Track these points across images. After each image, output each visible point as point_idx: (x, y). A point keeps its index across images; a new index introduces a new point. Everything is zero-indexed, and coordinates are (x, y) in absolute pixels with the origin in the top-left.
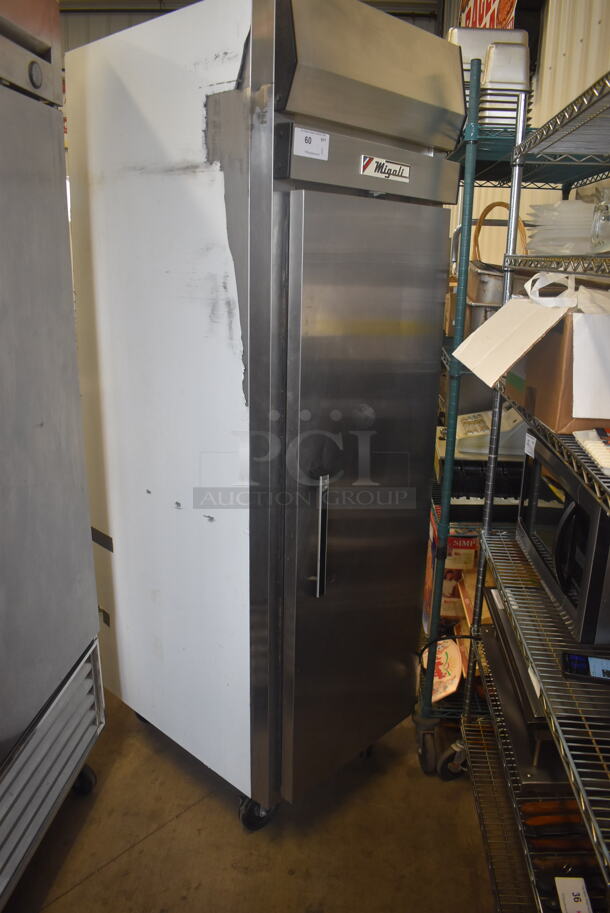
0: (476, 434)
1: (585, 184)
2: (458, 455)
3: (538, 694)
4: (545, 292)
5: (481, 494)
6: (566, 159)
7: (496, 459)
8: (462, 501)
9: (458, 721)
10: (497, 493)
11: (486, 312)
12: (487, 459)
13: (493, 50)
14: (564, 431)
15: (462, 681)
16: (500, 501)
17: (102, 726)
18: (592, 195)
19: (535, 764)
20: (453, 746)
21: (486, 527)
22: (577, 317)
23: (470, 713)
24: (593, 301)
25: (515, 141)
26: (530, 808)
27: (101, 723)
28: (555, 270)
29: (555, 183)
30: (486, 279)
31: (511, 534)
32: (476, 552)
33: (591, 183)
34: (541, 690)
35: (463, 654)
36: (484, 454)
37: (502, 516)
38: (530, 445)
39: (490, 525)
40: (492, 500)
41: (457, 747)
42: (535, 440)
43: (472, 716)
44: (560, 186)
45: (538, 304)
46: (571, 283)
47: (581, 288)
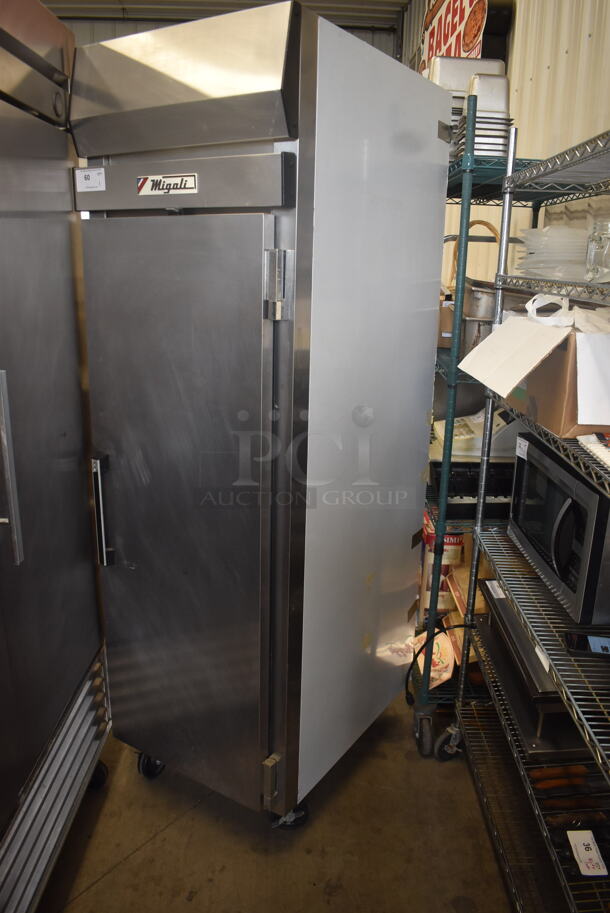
0: (462, 437)
1: (555, 203)
2: (453, 460)
3: (547, 669)
4: (543, 311)
5: (473, 492)
6: (552, 188)
7: (488, 460)
8: (457, 500)
9: (453, 706)
10: (489, 492)
11: (479, 326)
12: (479, 461)
13: (477, 81)
14: (567, 435)
15: (456, 668)
16: (491, 499)
18: (561, 213)
19: (538, 735)
20: (449, 729)
21: (479, 524)
22: (580, 338)
23: (464, 697)
24: (588, 320)
25: (505, 171)
26: (536, 774)
28: (550, 293)
29: (526, 201)
30: (479, 295)
31: (503, 531)
32: (463, 548)
34: (550, 666)
35: (454, 644)
36: (476, 456)
37: (494, 514)
38: (522, 448)
39: (482, 522)
40: (479, 501)
41: (452, 730)
42: (527, 443)
43: (467, 701)
44: (530, 204)
45: (537, 322)
46: (565, 303)
47: (576, 308)
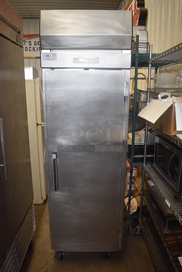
0: (137, 137)
1: (162, 68)
2: (135, 144)
3: (170, 207)
4: (163, 98)
5: (142, 153)
7: (146, 144)
8: (136, 156)
9: (138, 220)
10: (147, 154)
11: (142, 103)
12: (144, 144)
13: (138, 32)
14: (173, 134)
15: (138, 208)
16: (147, 156)
17: (35, 228)
18: (164, 71)
19: (167, 227)
20: (137, 227)
21: (144, 163)
22: (176, 104)
23: (141, 217)
24: (177, 100)
25: (149, 57)
26: (166, 239)
27: (34, 227)
29: (153, 67)
30: (142, 94)
31: (152, 165)
32: (138, 171)
33: (164, 67)
34: (171, 205)
35: (137, 200)
36: (143, 142)
37: (149, 160)
38: (157, 140)
39: (145, 163)
40: (144, 156)
41: (138, 227)
42: (159, 138)
43: (142, 218)
45: (162, 101)
46: (170, 95)
47: (173, 96)
